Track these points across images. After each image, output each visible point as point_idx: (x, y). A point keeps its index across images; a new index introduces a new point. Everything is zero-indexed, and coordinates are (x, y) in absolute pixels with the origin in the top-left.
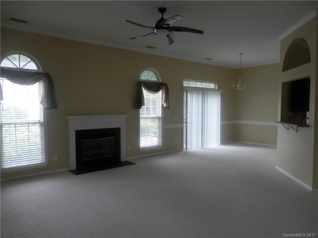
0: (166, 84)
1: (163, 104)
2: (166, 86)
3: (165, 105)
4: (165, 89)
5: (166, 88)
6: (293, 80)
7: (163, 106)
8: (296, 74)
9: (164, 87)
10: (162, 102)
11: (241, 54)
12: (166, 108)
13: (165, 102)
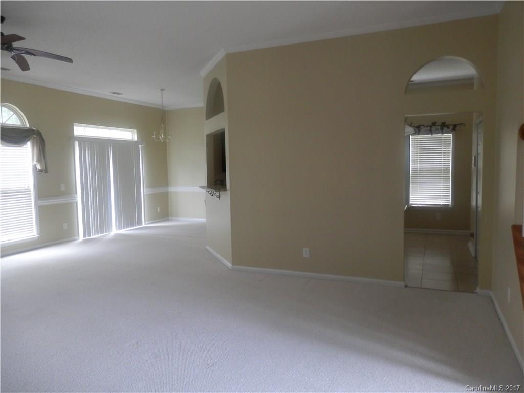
0: (38, 131)
1: (35, 165)
2: (39, 134)
3: (39, 167)
4: (37, 140)
5: (38, 138)
6: (216, 132)
7: (36, 168)
8: (218, 123)
9: (35, 136)
10: (33, 160)
11: (162, 90)
12: (41, 171)
13: (38, 161)
